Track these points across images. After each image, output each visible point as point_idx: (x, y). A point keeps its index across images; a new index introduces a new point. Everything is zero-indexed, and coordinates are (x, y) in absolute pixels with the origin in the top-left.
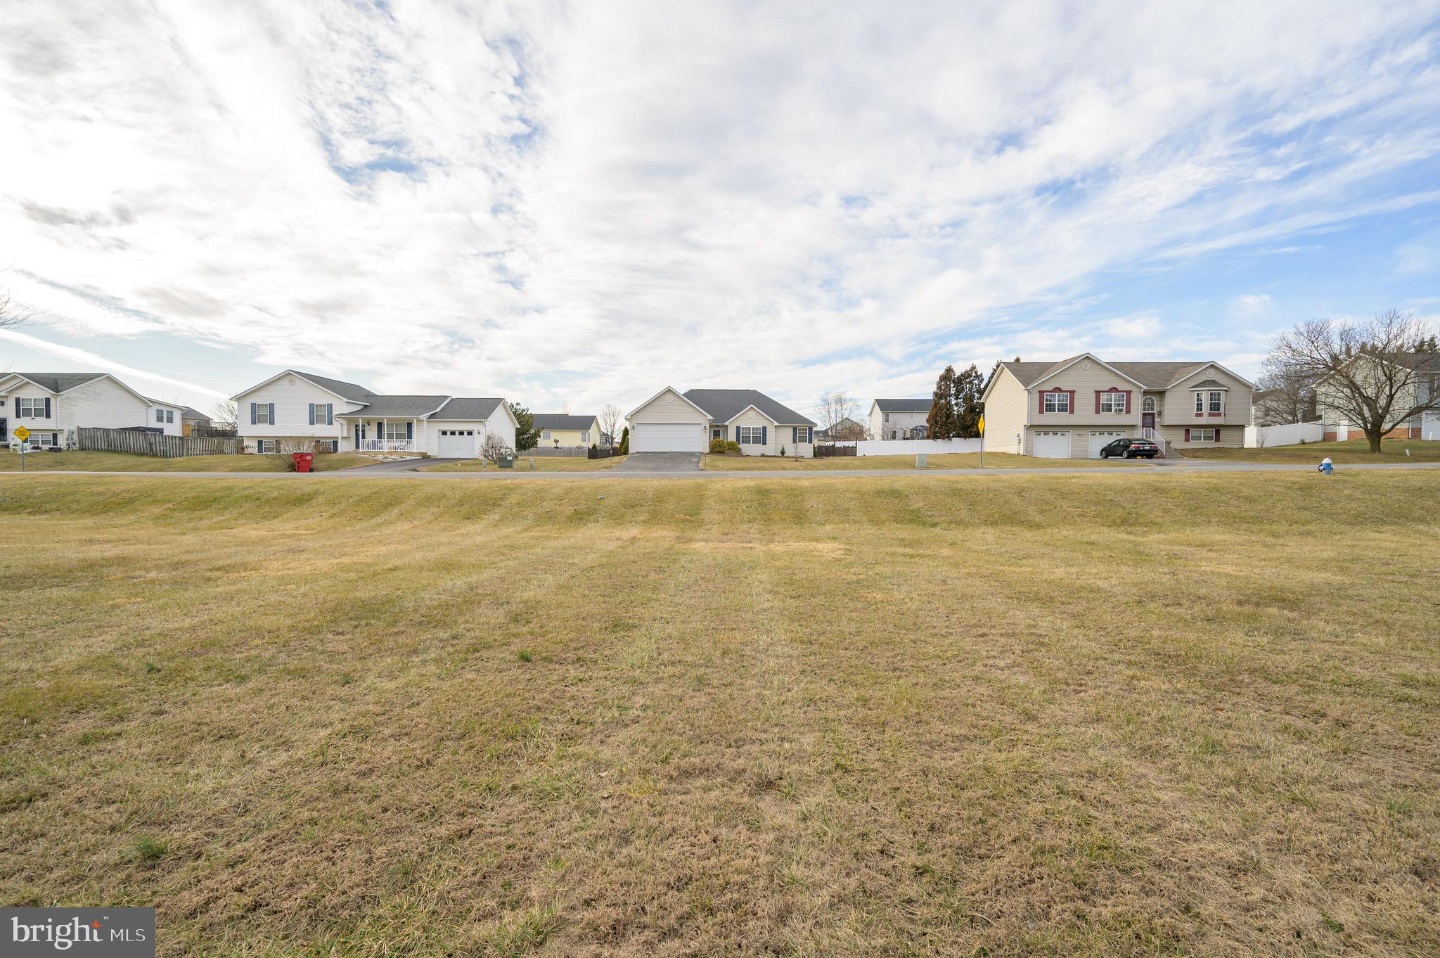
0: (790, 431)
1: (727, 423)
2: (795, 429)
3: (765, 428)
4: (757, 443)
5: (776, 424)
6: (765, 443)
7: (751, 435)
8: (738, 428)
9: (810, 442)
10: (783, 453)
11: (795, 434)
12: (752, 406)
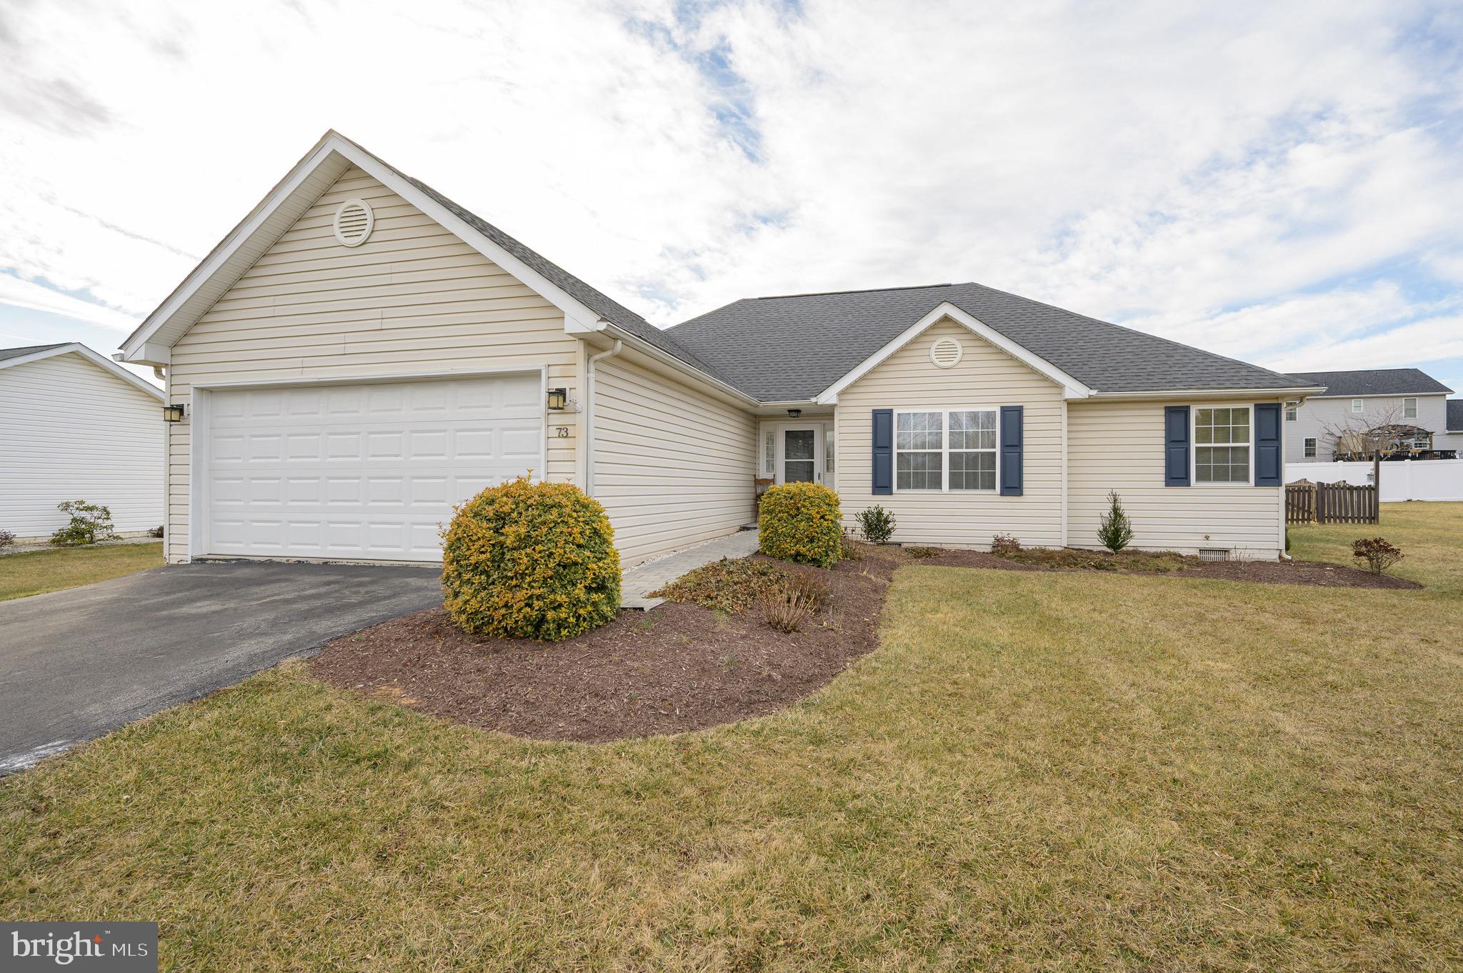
0: (1152, 427)
1: (828, 397)
2: (1176, 415)
3: (1013, 418)
4: (972, 484)
5: (1076, 390)
6: (1013, 486)
7: (946, 451)
8: (882, 421)
9: (1269, 474)
10: (1115, 534)
11: (1176, 441)
12: (946, 309)
